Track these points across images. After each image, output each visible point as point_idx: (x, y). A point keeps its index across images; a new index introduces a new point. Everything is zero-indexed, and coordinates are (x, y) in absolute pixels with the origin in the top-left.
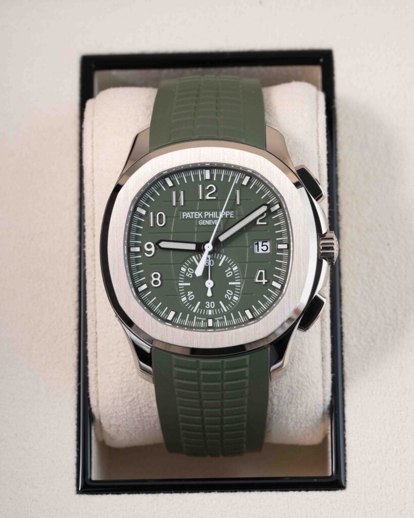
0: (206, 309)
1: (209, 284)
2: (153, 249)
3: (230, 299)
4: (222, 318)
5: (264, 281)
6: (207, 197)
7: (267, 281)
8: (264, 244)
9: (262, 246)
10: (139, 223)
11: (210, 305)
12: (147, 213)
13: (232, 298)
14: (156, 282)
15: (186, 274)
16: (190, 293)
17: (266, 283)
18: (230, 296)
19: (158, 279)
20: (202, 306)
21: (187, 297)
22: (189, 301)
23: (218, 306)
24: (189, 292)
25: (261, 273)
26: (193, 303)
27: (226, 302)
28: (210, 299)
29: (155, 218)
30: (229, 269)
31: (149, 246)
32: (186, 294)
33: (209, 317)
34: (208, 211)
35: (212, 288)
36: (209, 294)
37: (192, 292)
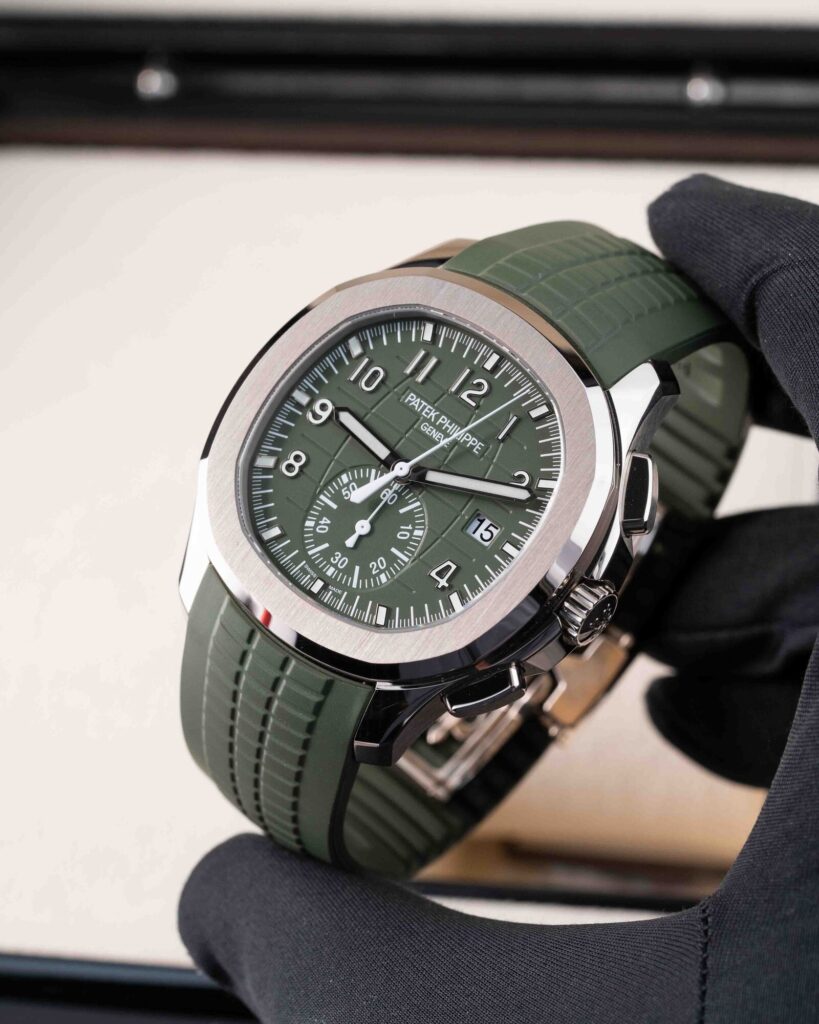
0: (329, 562)
1: (363, 527)
2: (325, 415)
3: (374, 572)
4: (340, 592)
5: (443, 582)
6: (464, 396)
7: (447, 585)
8: (491, 528)
9: (487, 530)
10: (339, 363)
11: (341, 561)
12: (360, 357)
13: (378, 574)
14: (290, 467)
15: (342, 488)
16: (325, 520)
17: (443, 587)
18: (378, 568)
19: (297, 465)
20: (327, 555)
21: (317, 524)
22: (314, 532)
23: (349, 571)
24: (325, 518)
25: (449, 567)
26: (319, 539)
27: (365, 574)
28: (345, 551)
29: (365, 370)
30: (410, 527)
31: (323, 407)
32: (319, 518)
33: (322, 577)
34: (449, 417)
35: (361, 537)
36: (350, 542)
37: (329, 522)
